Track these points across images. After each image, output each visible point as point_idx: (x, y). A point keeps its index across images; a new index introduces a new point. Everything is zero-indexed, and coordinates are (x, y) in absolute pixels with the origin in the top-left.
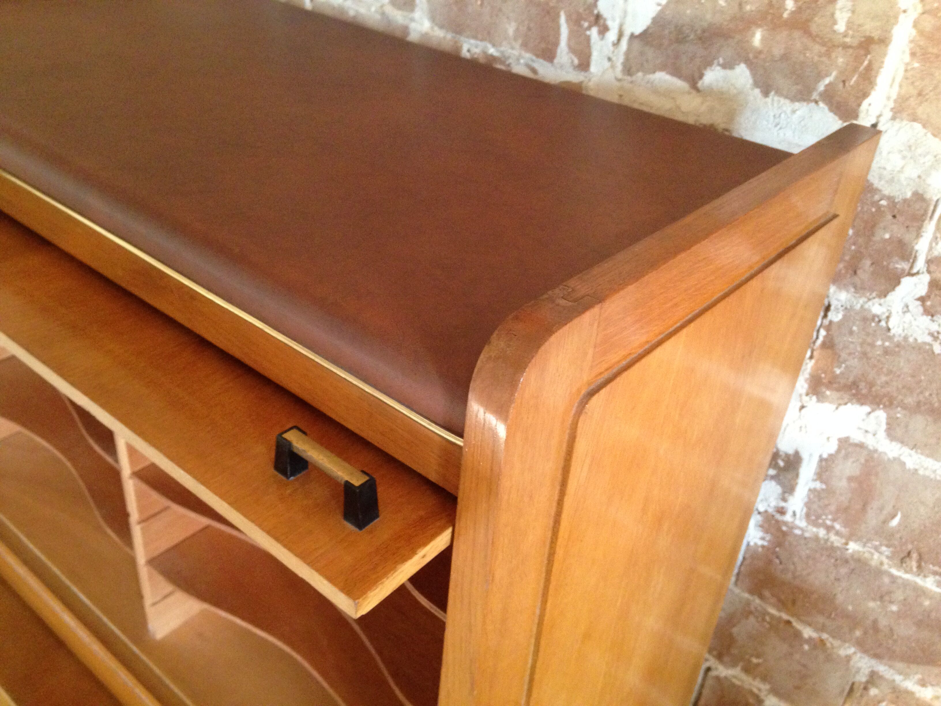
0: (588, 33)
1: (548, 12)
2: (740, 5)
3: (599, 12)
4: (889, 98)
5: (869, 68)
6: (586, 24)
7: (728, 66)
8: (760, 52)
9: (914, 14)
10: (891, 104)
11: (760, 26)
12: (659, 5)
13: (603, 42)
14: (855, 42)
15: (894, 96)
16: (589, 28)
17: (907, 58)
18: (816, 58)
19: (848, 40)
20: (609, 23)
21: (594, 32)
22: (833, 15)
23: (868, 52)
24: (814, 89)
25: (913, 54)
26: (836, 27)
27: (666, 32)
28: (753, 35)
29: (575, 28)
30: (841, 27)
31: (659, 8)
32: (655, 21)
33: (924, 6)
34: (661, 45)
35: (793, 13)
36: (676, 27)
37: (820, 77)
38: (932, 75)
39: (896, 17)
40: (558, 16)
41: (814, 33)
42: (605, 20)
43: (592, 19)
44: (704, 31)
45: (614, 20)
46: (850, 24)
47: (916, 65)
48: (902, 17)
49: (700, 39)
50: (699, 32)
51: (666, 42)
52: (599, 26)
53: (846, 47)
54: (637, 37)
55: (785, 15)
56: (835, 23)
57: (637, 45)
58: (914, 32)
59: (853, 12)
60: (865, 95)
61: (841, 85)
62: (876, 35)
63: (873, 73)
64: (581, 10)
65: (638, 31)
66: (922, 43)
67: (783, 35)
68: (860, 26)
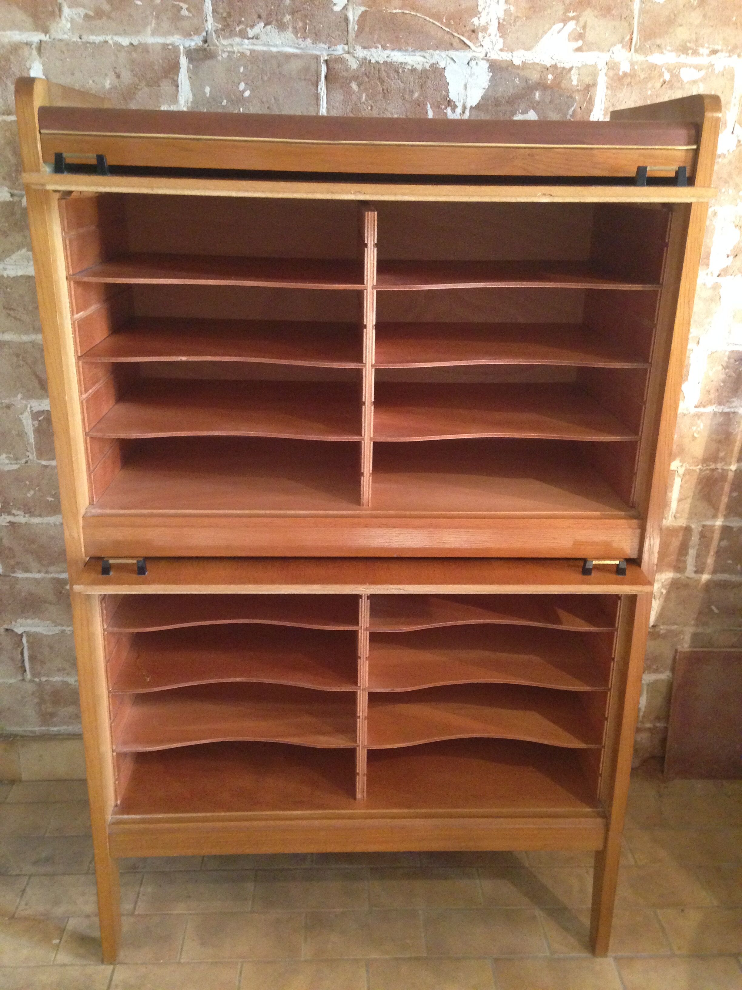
0: (445, 111)
1: (419, 105)
2: (526, 81)
3: (450, 99)
4: (601, 110)
5: (590, 99)
6: (443, 107)
7: (525, 112)
8: (539, 102)
9: (604, 71)
10: (603, 112)
11: (537, 90)
12: (484, 89)
13: (454, 114)
14: (582, 89)
15: (603, 109)
16: (446, 108)
17: (605, 90)
18: (566, 100)
19: (579, 88)
20: (457, 104)
21: (449, 109)
22: (570, 78)
23: (589, 91)
24: (568, 114)
25: (607, 88)
26: (573, 83)
27: (490, 102)
28: (535, 95)
29: (437, 110)
30: (575, 83)
31: (484, 90)
32: (483, 98)
33: (608, 66)
34: (487, 110)
35: (552, 81)
36: (495, 98)
37: (569, 108)
38: (616, 95)
39: (598, 73)
40: (426, 105)
41: (563, 88)
42: (454, 102)
43: (446, 103)
44: (509, 98)
45: (459, 101)
46: (579, 80)
47: (609, 92)
48: (600, 72)
49: (508, 102)
50: (507, 99)
51: (490, 108)
52: (451, 106)
53: (578, 91)
54: (473, 108)
55: (549, 82)
56: (572, 81)
57: (474, 112)
58: (606, 78)
59: (579, 75)
60: (591, 111)
61: (579, 109)
62: (591, 83)
63: (593, 99)
64: (439, 100)
65: (474, 104)
66: (610, 82)
67: (549, 92)
68: (583, 80)
